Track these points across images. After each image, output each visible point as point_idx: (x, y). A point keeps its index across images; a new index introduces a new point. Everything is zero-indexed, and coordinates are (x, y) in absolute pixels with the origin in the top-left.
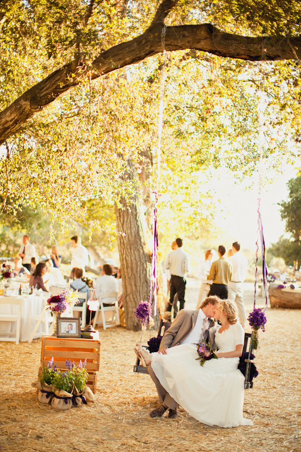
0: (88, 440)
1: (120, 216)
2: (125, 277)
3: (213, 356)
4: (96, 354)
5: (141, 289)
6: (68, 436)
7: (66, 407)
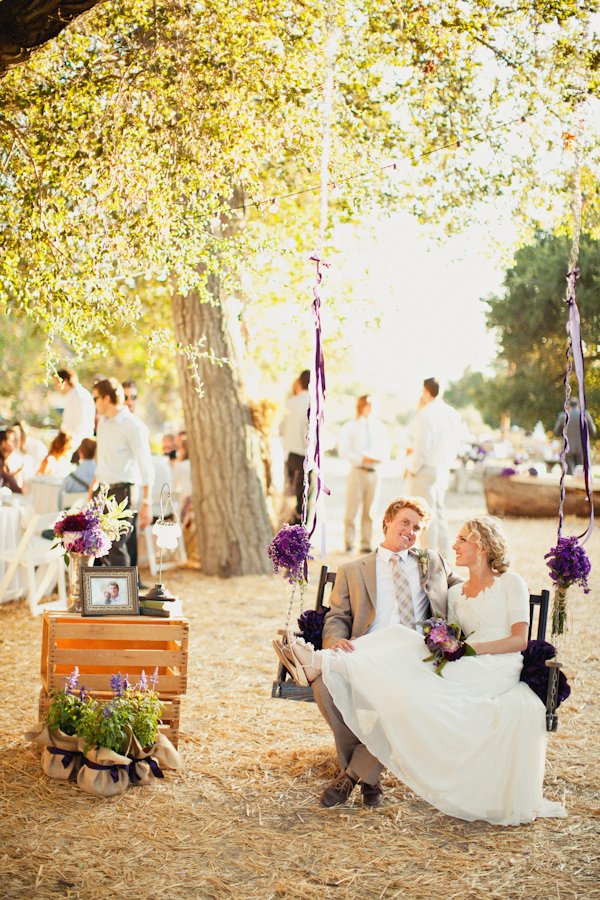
0: (190, 884)
1: (184, 323)
2: (198, 459)
3: (464, 651)
4: (179, 655)
5: (234, 484)
6: (137, 877)
7: (113, 788)
